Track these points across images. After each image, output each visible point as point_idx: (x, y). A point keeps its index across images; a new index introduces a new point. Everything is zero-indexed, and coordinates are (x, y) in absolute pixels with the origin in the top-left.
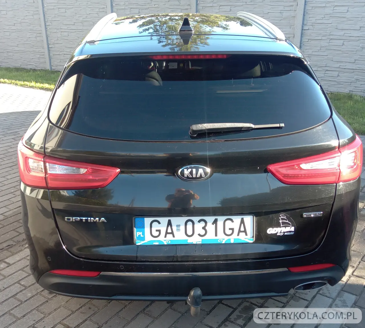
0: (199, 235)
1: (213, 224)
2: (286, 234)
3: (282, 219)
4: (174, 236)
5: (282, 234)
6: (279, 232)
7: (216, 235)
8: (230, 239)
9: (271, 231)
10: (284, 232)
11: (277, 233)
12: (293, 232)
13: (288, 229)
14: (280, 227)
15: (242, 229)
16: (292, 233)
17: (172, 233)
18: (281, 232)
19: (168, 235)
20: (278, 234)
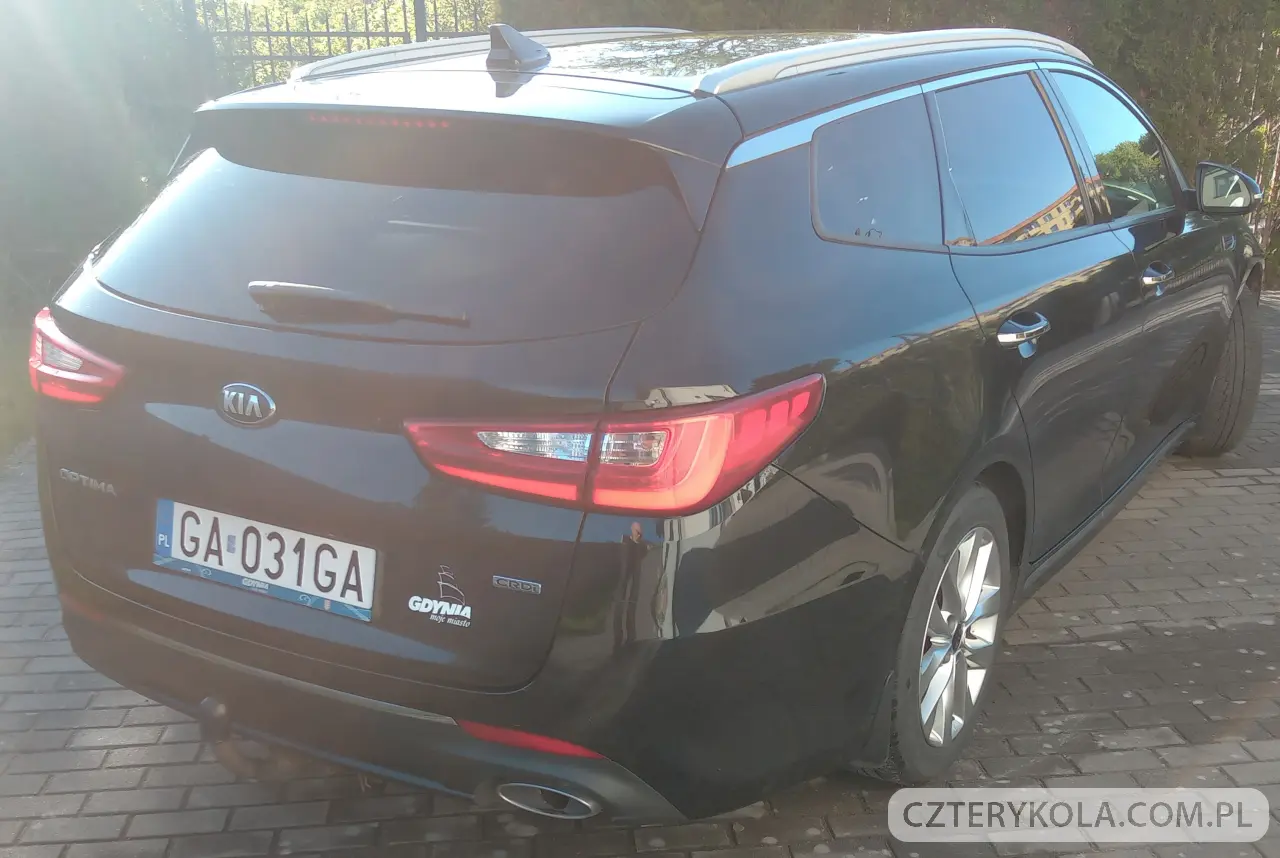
0: (267, 571)
1: (295, 550)
2: (450, 621)
3: (445, 579)
4: (221, 563)
5: (442, 619)
6: (435, 611)
7: (299, 583)
8: (323, 600)
9: (418, 604)
10: (447, 616)
11: (431, 612)
12: (468, 620)
13: (455, 609)
14: (439, 600)
15: (352, 581)
16: (466, 624)
17: (218, 553)
18: (438, 614)
19: (210, 556)
20: (432, 617)
